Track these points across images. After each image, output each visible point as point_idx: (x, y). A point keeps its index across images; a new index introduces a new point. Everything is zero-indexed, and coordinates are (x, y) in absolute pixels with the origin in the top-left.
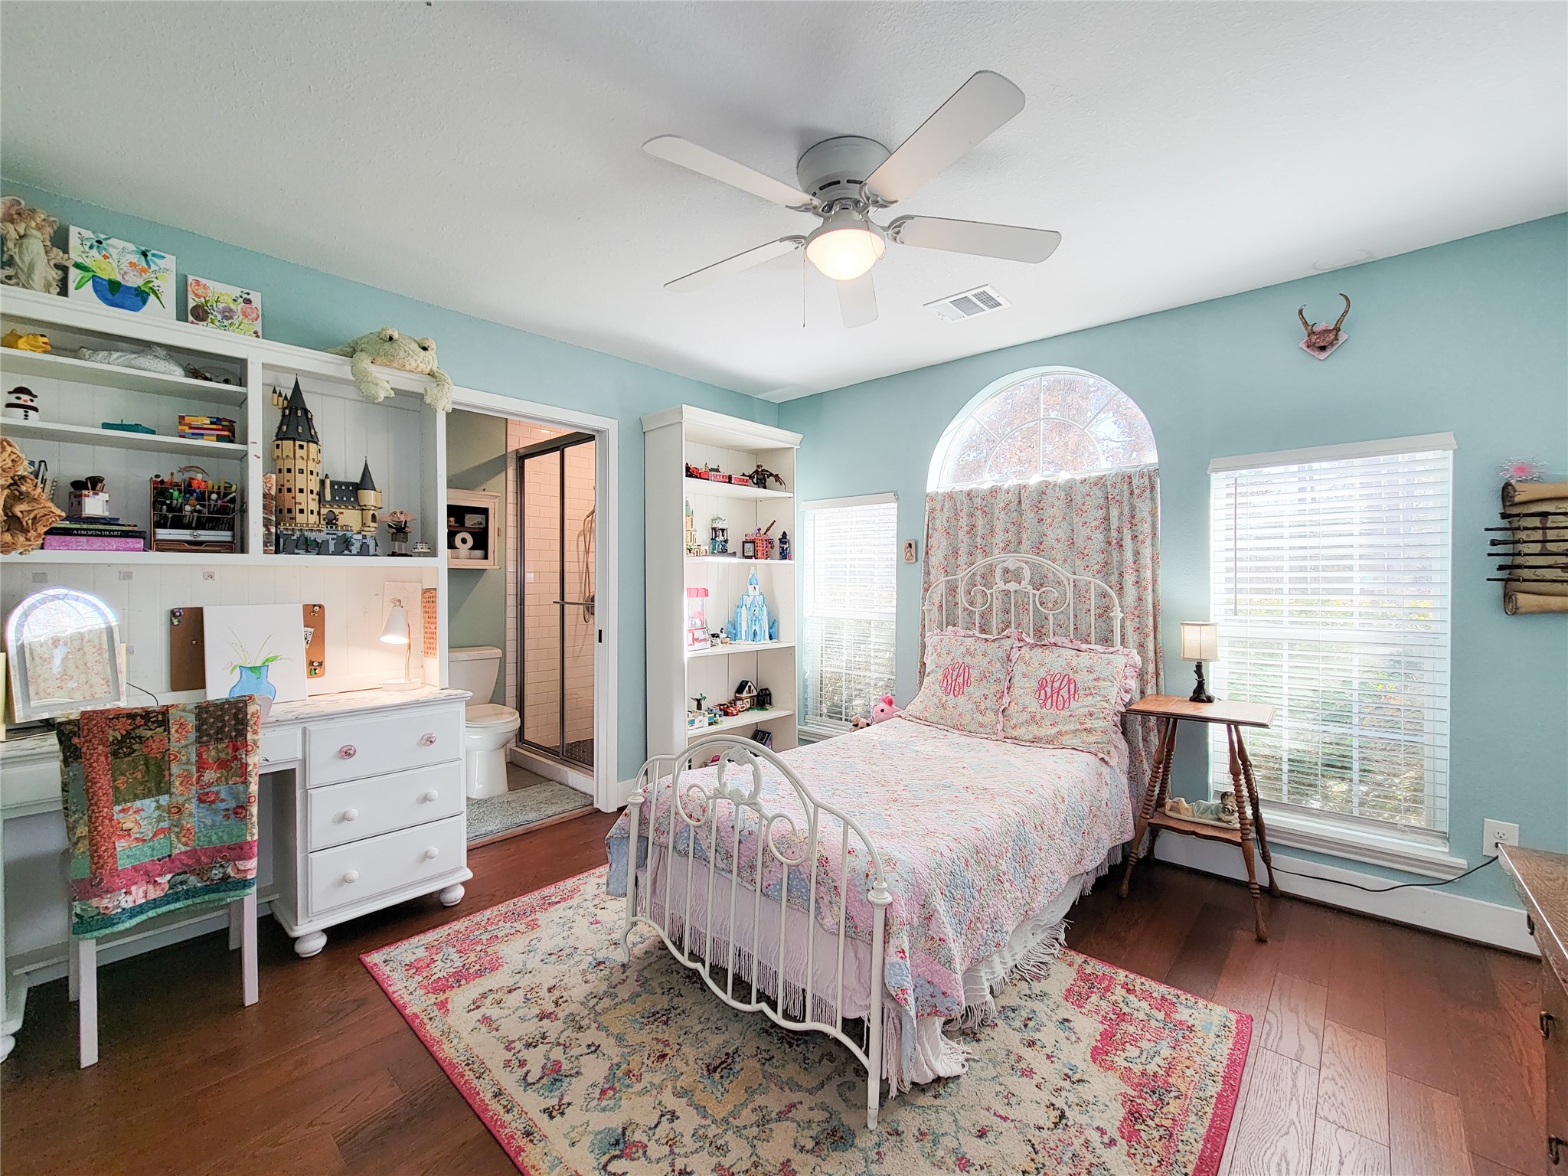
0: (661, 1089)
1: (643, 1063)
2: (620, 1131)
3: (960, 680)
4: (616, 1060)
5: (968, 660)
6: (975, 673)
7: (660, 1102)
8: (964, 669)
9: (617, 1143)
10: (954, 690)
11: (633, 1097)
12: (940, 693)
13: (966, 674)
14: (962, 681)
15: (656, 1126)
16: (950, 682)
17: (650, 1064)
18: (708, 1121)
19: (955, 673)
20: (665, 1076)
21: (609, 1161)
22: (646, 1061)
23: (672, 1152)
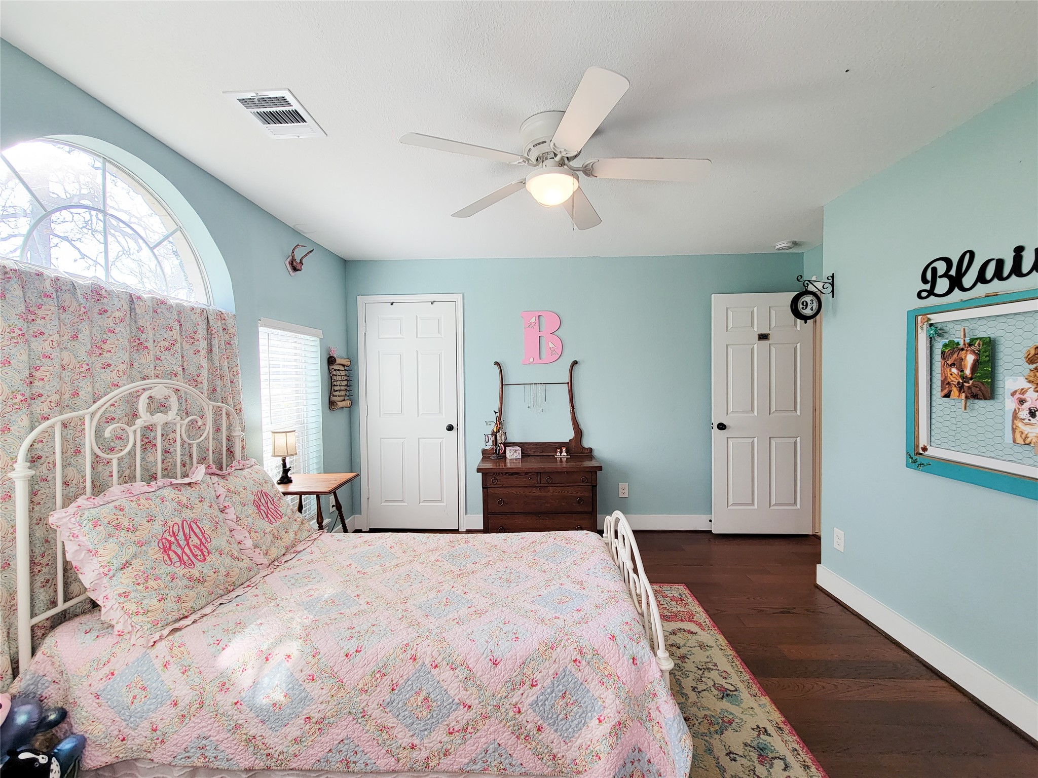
0: (695, 704)
1: (699, 723)
2: (724, 699)
3: (194, 541)
4: (717, 736)
5: (188, 514)
6: (206, 525)
7: (698, 698)
8: (191, 527)
9: (728, 695)
10: (195, 556)
11: (712, 710)
12: (180, 571)
13: (197, 531)
14: (196, 541)
15: (705, 690)
16: (179, 552)
17: (695, 720)
18: (678, 677)
19: (181, 536)
20: (689, 708)
21: (733, 691)
22: (697, 724)
23: (701, 677)
